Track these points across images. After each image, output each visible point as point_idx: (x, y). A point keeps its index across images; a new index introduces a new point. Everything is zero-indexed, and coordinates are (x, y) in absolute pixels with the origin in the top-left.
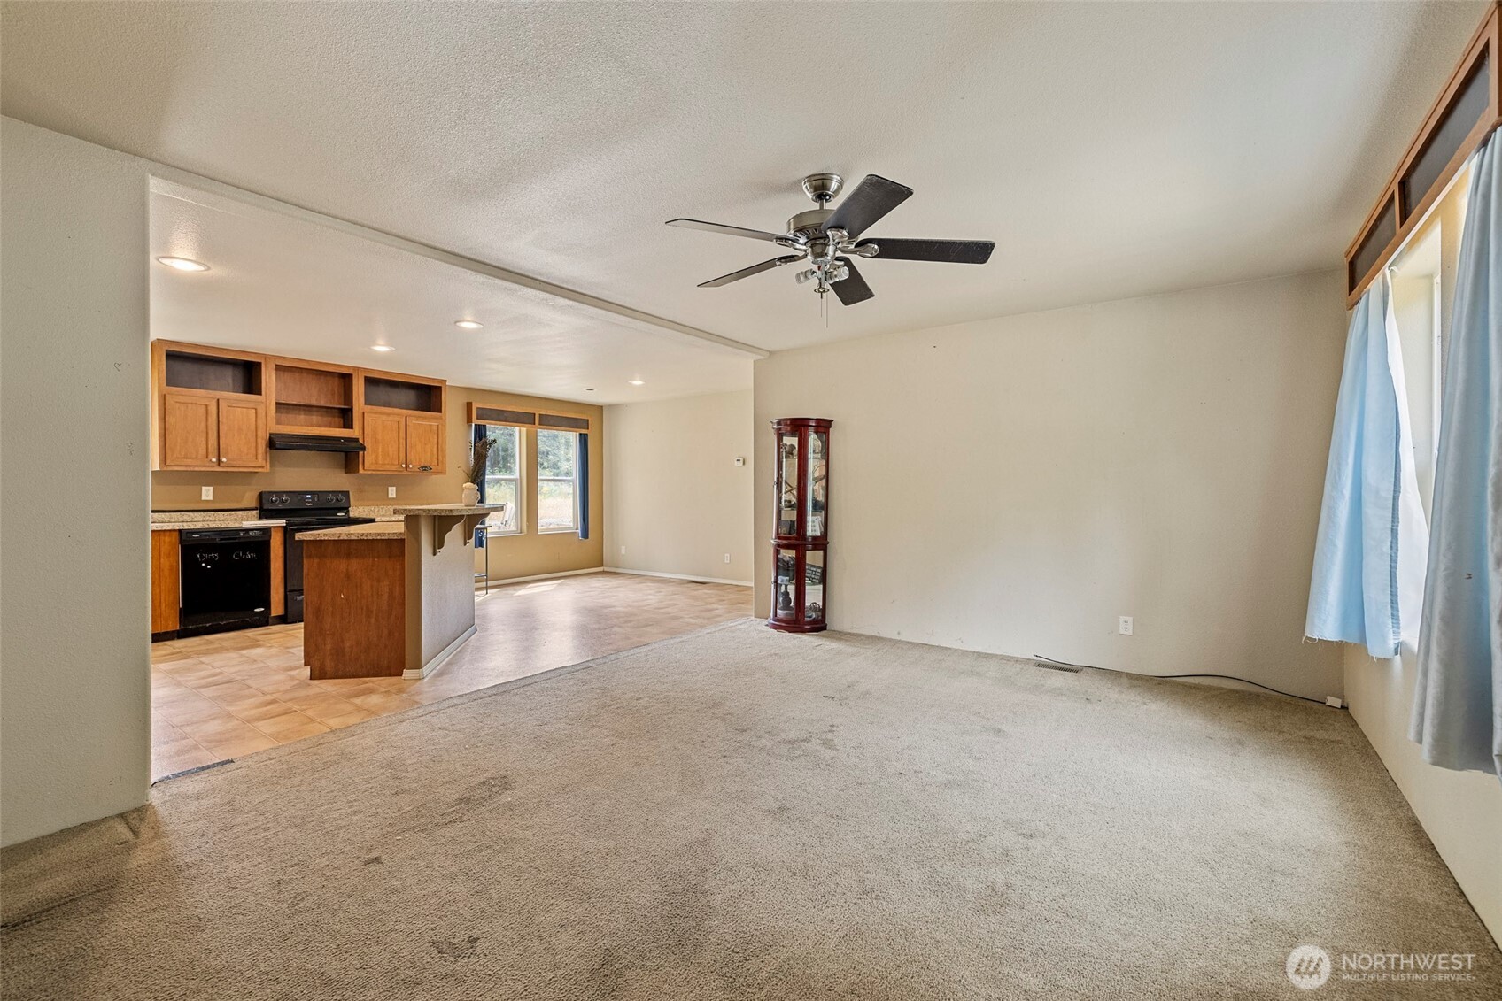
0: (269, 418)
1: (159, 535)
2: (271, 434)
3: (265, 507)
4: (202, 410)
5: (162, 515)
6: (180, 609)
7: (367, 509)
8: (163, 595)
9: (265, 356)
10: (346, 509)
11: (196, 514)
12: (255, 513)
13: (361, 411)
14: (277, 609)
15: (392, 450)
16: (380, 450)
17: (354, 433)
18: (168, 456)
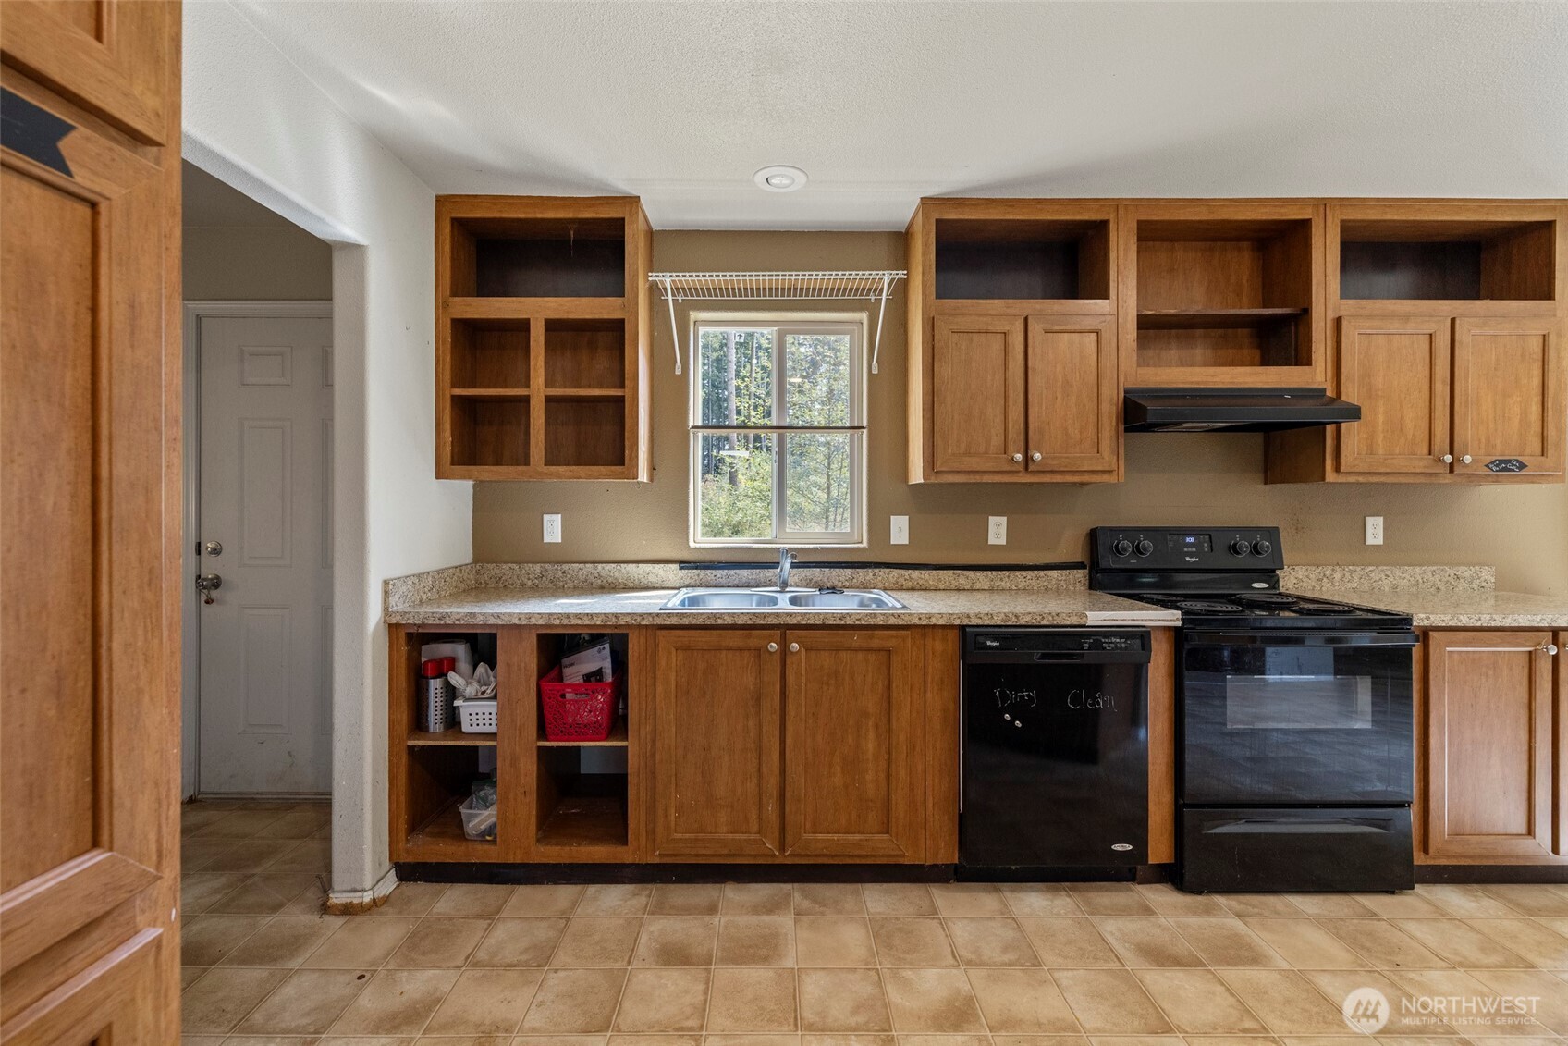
0: (1123, 354)
1: (924, 636)
2: (1127, 391)
3: (1103, 564)
4: (997, 344)
5: (926, 574)
6: (960, 815)
7: (1314, 573)
8: (929, 778)
9: (1117, 204)
10: (1270, 575)
11: (980, 574)
12: (1080, 574)
13: (1331, 315)
14: (1160, 850)
15: (1413, 418)
16: (1381, 418)
17: (1316, 375)
18: (939, 451)
